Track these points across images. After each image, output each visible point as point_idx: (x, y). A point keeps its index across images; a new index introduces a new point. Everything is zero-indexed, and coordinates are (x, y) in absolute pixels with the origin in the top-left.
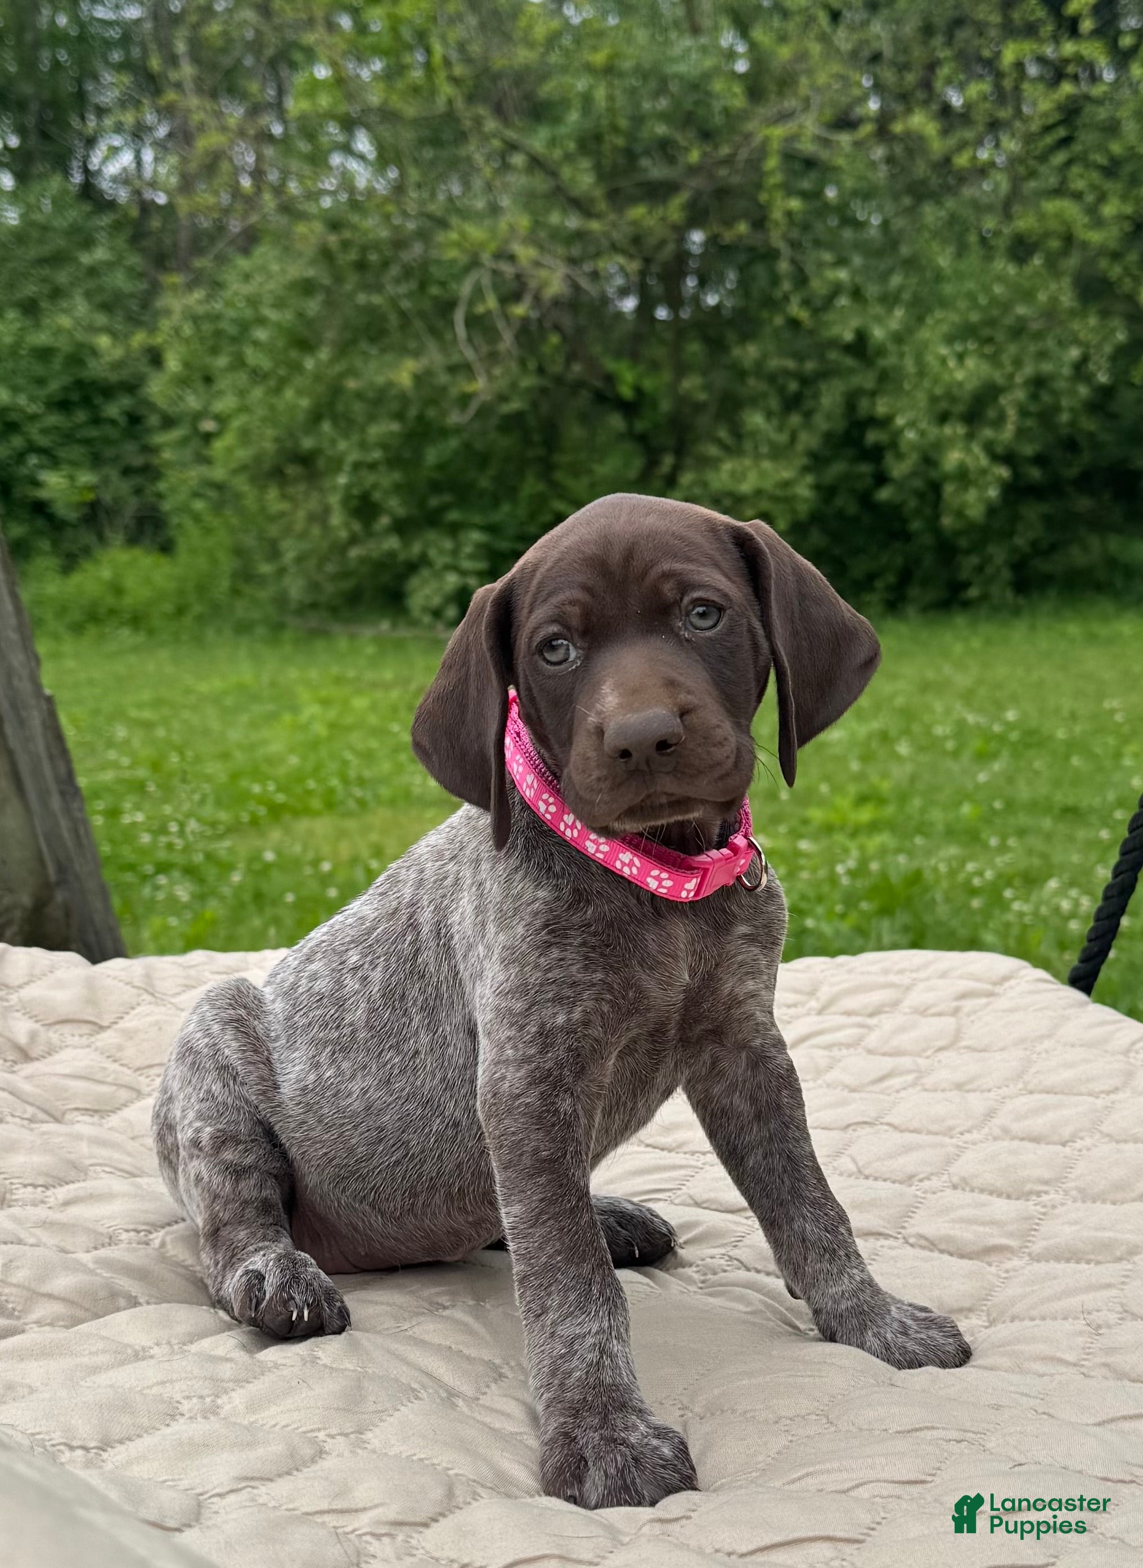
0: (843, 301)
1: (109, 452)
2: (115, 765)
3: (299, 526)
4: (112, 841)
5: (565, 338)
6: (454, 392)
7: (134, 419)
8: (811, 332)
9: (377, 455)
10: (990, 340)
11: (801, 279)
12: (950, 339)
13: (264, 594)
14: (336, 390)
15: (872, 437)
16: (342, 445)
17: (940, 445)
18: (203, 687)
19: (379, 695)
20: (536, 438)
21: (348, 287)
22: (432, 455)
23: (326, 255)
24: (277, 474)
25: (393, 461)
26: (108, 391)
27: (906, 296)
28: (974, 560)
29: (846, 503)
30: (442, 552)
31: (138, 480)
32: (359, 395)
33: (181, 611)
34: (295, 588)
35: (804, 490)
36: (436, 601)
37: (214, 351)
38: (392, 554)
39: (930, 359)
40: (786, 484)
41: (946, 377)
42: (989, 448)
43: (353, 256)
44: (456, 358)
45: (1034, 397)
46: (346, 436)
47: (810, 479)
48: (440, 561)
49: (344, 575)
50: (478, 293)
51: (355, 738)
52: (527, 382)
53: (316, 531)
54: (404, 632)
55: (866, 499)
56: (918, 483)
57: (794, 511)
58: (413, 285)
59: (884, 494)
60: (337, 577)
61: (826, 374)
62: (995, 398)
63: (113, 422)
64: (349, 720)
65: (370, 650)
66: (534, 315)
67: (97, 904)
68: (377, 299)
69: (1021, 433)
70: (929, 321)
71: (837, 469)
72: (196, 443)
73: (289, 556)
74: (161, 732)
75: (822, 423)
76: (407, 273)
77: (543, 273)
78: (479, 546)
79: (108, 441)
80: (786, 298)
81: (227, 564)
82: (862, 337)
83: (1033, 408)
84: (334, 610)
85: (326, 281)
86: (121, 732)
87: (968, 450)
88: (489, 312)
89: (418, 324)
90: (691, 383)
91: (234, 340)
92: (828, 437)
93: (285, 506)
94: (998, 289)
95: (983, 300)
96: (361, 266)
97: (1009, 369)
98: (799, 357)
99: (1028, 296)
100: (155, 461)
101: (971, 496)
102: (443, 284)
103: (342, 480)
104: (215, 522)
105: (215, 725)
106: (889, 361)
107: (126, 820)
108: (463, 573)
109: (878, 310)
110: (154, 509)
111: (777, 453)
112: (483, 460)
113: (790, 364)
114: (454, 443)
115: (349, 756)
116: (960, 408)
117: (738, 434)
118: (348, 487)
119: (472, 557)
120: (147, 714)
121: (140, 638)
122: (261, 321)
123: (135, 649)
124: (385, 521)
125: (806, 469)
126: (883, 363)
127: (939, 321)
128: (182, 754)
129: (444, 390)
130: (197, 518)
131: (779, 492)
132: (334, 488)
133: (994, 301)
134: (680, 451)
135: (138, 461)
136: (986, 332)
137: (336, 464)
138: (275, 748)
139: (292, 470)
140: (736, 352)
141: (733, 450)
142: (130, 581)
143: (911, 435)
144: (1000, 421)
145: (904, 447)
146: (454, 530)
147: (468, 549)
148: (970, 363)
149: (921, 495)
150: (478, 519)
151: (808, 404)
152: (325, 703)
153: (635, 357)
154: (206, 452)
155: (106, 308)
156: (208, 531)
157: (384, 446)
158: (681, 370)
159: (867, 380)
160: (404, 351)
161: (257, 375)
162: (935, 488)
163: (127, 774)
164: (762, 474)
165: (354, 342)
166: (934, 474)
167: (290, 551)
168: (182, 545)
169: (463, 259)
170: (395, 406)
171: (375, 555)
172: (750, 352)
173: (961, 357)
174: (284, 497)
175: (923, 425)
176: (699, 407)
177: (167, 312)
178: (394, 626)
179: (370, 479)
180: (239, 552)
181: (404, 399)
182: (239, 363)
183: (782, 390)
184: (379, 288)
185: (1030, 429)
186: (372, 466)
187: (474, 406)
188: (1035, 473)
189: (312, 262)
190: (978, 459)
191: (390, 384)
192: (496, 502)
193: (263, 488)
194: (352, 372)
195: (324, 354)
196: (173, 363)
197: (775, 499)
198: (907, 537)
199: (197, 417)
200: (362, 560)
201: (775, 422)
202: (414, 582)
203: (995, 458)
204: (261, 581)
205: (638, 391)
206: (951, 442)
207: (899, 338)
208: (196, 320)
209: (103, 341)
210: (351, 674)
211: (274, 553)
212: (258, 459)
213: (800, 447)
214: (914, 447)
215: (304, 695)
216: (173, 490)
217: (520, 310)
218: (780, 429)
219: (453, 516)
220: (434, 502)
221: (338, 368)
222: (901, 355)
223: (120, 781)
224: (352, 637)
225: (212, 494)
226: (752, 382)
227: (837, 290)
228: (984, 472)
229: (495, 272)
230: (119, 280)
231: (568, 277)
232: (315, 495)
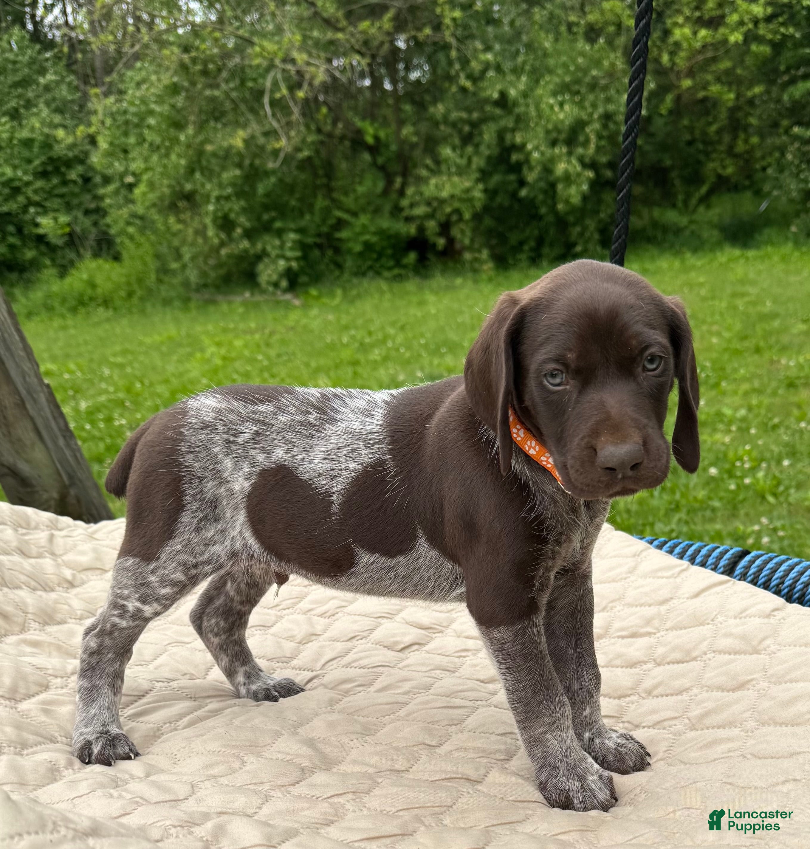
0: (491, 73)
1: (75, 201)
2: (106, 392)
3: (190, 239)
4: (111, 436)
5: (330, 109)
6: (269, 148)
7: (87, 180)
8: (474, 94)
9: (229, 190)
10: (578, 93)
11: (465, 62)
12: (554, 94)
13: (176, 281)
14: (200, 153)
15: (515, 157)
16: (208, 186)
17: (553, 160)
18: (148, 340)
19: (248, 337)
20: (321, 172)
21: (199, 86)
22: (261, 189)
23: (183, 67)
24: (173, 207)
25: (240, 194)
26: (69, 163)
27: (527, 68)
28: (578, 229)
29: (502, 199)
30: (274, 247)
31: (94, 217)
32: (214, 155)
33: (130, 295)
34: (193, 276)
35: (478, 194)
36: (275, 277)
37: (126, 134)
38: (246, 251)
39: (543, 106)
40: (468, 191)
41: (554, 117)
42: (581, 160)
43: (198, 67)
44: (267, 128)
45: (605, 126)
46: (210, 180)
47: (481, 186)
48: (274, 253)
49: (220, 265)
50: (275, 84)
51: (238, 365)
52: (310, 138)
53: (200, 241)
54: (258, 298)
55: (514, 195)
56: (542, 184)
57: (474, 207)
58: (237, 81)
59: (523, 193)
60: (215, 267)
61: (485, 119)
62: (583, 129)
63: (75, 182)
64: (233, 355)
65: (241, 310)
66: (311, 95)
67: (94, 494)
68: (216, 93)
69: (598, 149)
70: (542, 83)
71: (496, 179)
72: (123, 192)
73: (187, 257)
74: (129, 370)
75: (485, 151)
76: (233, 74)
77: (312, 69)
78: (294, 242)
79: (74, 195)
80: (457, 75)
81: (153, 265)
82: (503, 95)
83: (605, 133)
84: (217, 288)
85: (186, 84)
86: (107, 372)
87: (569, 162)
88: (283, 97)
89: (243, 107)
90: (407, 131)
91: (137, 126)
92: (489, 159)
93: (180, 226)
94: (580, 60)
95: (572, 68)
96: (205, 73)
97: (590, 110)
98: (469, 110)
99: (598, 63)
100: (103, 205)
101: (573, 190)
102: (255, 80)
103: (211, 208)
104: (142, 240)
105: (159, 363)
106: (521, 109)
107: (117, 423)
108: (288, 259)
109: (511, 77)
110: (105, 233)
111: (461, 172)
112: (291, 189)
113: (464, 115)
114: (273, 180)
115: (235, 376)
116: (563, 136)
117: (438, 162)
118: (215, 212)
119: (292, 249)
120: (119, 360)
121: (110, 313)
122: (151, 113)
123: (108, 320)
124: (239, 230)
125: (478, 180)
126: (517, 110)
127: (547, 83)
128: (142, 383)
129: (262, 148)
130: (131, 238)
131: (464, 196)
132: (207, 213)
133: (578, 68)
134: (405, 174)
135: (93, 206)
136: (576, 88)
137: (207, 198)
138: (194, 374)
139: (182, 204)
140: (432, 110)
141: (435, 172)
142: (99, 280)
143: (536, 155)
144: (586, 143)
145: (533, 163)
146: (280, 233)
147: (289, 244)
148: (567, 107)
149: (545, 192)
150: (292, 226)
151: (476, 140)
152: (219, 344)
153: (373, 118)
154: (131, 196)
155: (59, 111)
156: (139, 245)
157: (233, 185)
158: (401, 123)
159: (509, 122)
160: (237, 124)
161: (154, 148)
162: (553, 186)
163: (113, 397)
164: (454, 185)
165: (207, 121)
166: (551, 178)
167: (187, 253)
168: (125, 255)
169: (265, 63)
170: (236, 160)
171: (236, 252)
172: (440, 109)
173: (561, 105)
174: (179, 221)
175: (543, 148)
176: (413, 146)
177: (95, 112)
178: (252, 294)
179: (227, 206)
180: (158, 256)
181: (239, 154)
182: (142, 140)
183: (460, 131)
184: (217, 86)
185: (604, 147)
186: (227, 198)
187: (282, 155)
188: (608, 174)
189: (176, 73)
190: (575, 167)
191: (231, 147)
192: (302, 214)
193: (166, 217)
194: (207, 141)
195: (190, 130)
196: (103, 144)
197: (461, 200)
198: (540, 218)
199: (122, 176)
200: (229, 256)
201: (458, 152)
202: (261, 267)
203: (584, 166)
204: (174, 273)
205: (377, 138)
206: (560, 157)
207: (525, 95)
208: (112, 115)
209: (60, 133)
210: (232, 326)
211: (179, 256)
212: (161, 199)
213: (474, 166)
214: (539, 162)
215: (206, 341)
216: (115, 222)
217: (301, 94)
218: (462, 156)
219: (278, 224)
220: (266, 217)
221: (200, 138)
222: (527, 105)
223: (110, 401)
224: (230, 303)
225: (138, 222)
226: (442, 127)
227: (487, 66)
228: (579, 175)
229: (284, 70)
230: (64, 92)
231: (328, 70)
232: (197, 219)
